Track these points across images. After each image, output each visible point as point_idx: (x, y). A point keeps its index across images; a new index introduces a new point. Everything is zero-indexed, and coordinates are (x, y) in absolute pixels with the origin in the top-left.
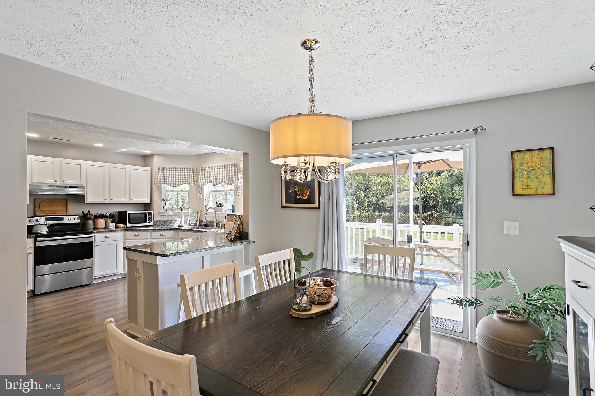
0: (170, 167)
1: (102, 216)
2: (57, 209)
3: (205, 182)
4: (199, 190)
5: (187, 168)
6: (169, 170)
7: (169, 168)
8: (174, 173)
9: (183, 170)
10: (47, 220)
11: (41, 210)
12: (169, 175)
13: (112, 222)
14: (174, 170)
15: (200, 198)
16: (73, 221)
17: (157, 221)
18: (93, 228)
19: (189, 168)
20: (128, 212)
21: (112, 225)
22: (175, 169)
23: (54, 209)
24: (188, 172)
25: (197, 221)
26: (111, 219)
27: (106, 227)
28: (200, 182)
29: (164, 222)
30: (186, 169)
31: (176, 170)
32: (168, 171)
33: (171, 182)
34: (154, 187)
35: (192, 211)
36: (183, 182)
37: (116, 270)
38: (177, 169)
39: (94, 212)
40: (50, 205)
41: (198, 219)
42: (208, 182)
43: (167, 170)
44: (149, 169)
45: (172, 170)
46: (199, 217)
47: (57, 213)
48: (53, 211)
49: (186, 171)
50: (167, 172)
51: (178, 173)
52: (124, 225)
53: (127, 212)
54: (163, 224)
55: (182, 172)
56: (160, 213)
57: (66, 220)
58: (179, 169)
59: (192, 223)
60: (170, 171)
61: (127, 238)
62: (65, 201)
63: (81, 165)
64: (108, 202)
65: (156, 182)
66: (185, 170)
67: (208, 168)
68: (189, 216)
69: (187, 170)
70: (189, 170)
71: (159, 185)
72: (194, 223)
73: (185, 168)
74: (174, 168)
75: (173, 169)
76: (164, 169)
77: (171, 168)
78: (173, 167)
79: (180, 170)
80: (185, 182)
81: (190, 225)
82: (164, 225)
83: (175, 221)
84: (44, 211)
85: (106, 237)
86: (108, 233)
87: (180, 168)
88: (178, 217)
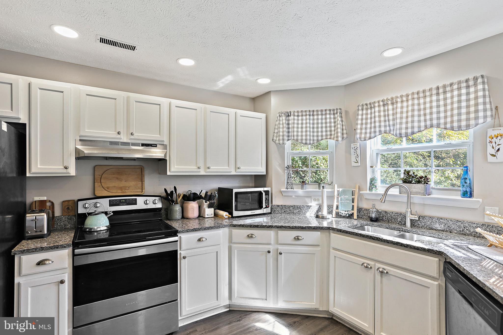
0: (300, 110)
1: (195, 197)
2: (127, 184)
3: (375, 132)
4: (352, 151)
5: (330, 110)
6: (298, 116)
7: (298, 112)
8: (306, 119)
9: (322, 115)
10: (112, 204)
11: (103, 187)
12: (298, 124)
13: (210, 206)
14: (306, 115)
15: (354, 164)
16: (151, 206)
17: (278, 206)
18: (181, 217)
19: (334, 110)
20: (235, 191)
21: (209, 212)
22: (308, 113)
23: (123, 184)
24: (332, 116)
25: (353, 209)
26: (208, 203)
27: (201, 216)
28: (361, 133)
29: (289, 207)
30: (328, 112)
31: (310, 115)
32: (296, 118)
33: (302, 136)
34: (272, 146)
35: (341, 189)
36: (322, 136)
37: (217, 300)
38: (312, 113)
39: (182, 189)
40: (117, 178)
41: (355, 204)
42: (380, 131)
43: (294, 115)
44: (263, 116)
45: (302, 116)
46: (356, 201)
47: (127, 191)
48: (121, 188)
49: (328, 116)
50: (294, 119)
51: (313, 119)
52: (227, 213)
53: (232, 190)
54: (288, 210)
55: (320, 117)
56: (281, 192)
57: (141, 204)
58: (315, 113)
59: (343, 212)
60: (300, 118)
61: (234, 240)
62: (139, 171)
63: (160, 105)
64: (202, 173)
65: (275, 138)
66: (326, 114)
67: (381, 103)
68: (336, 198)
69: (330, 114)
70: (334, 114)
71: (281, 142)
72: (347, 213)
73: (326, 110)
74: (306, 111)
75: (304, 114)
76: (288, 115)
77: (302, 111)
78: (304, 110)
79: (318, 115)
80: (326, 135)
81: (338, 215)
82: (289, 213)
83: (309, 207)
84: (108, 188)
85: (199, 240)
86: (203, 231)
87: (317, 111)
88: (313, 200)
